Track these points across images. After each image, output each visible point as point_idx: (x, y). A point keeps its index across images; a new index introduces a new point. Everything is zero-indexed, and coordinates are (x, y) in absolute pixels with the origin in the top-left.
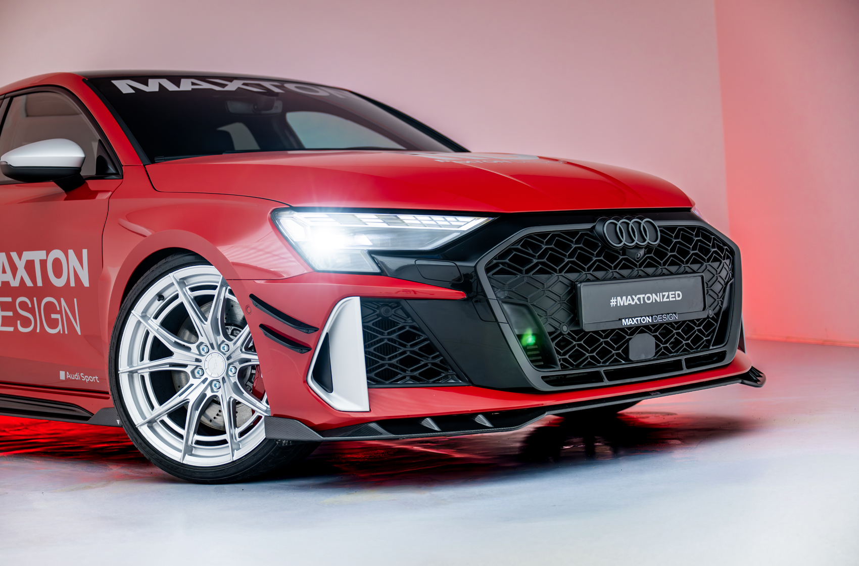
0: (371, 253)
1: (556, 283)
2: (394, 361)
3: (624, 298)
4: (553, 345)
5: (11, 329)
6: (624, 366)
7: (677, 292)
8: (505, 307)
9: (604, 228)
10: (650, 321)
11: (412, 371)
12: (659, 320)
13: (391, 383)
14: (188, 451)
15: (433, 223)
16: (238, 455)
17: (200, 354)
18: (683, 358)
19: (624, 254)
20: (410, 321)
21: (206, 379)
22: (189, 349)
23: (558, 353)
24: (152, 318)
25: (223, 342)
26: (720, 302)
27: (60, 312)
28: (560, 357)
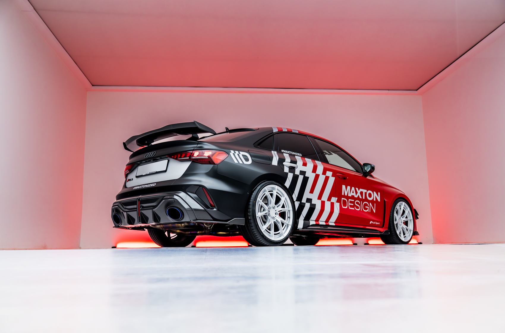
5: (353, 209)
27: (369, 206)
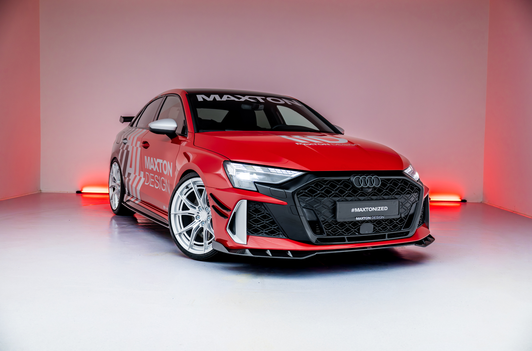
0: (255, 182)
1: (327, 201)
2: (259, 226)
3: (358, 209)
4: (323, 226)
5: (153, 186)
6: (357, 235)
7: (385, 207)
8: (304, 209)
9: (353, 179)
10: (370, 218)
11: (265, 230)
12: (374, 218)
13: (257, 234)
14: (191, 247)
15: (281, 172)
16: (207, 251)
17: (199, 211)
18: (387, 234)
19: (362, 190)
20: (266, 211)
21: (200, 220)
22: (195, 208)
23: (326, 229)
24: (184, 195)
25: (207, 207)
26: (408, 211)
27: (165, 184)
28: (326, 231)
